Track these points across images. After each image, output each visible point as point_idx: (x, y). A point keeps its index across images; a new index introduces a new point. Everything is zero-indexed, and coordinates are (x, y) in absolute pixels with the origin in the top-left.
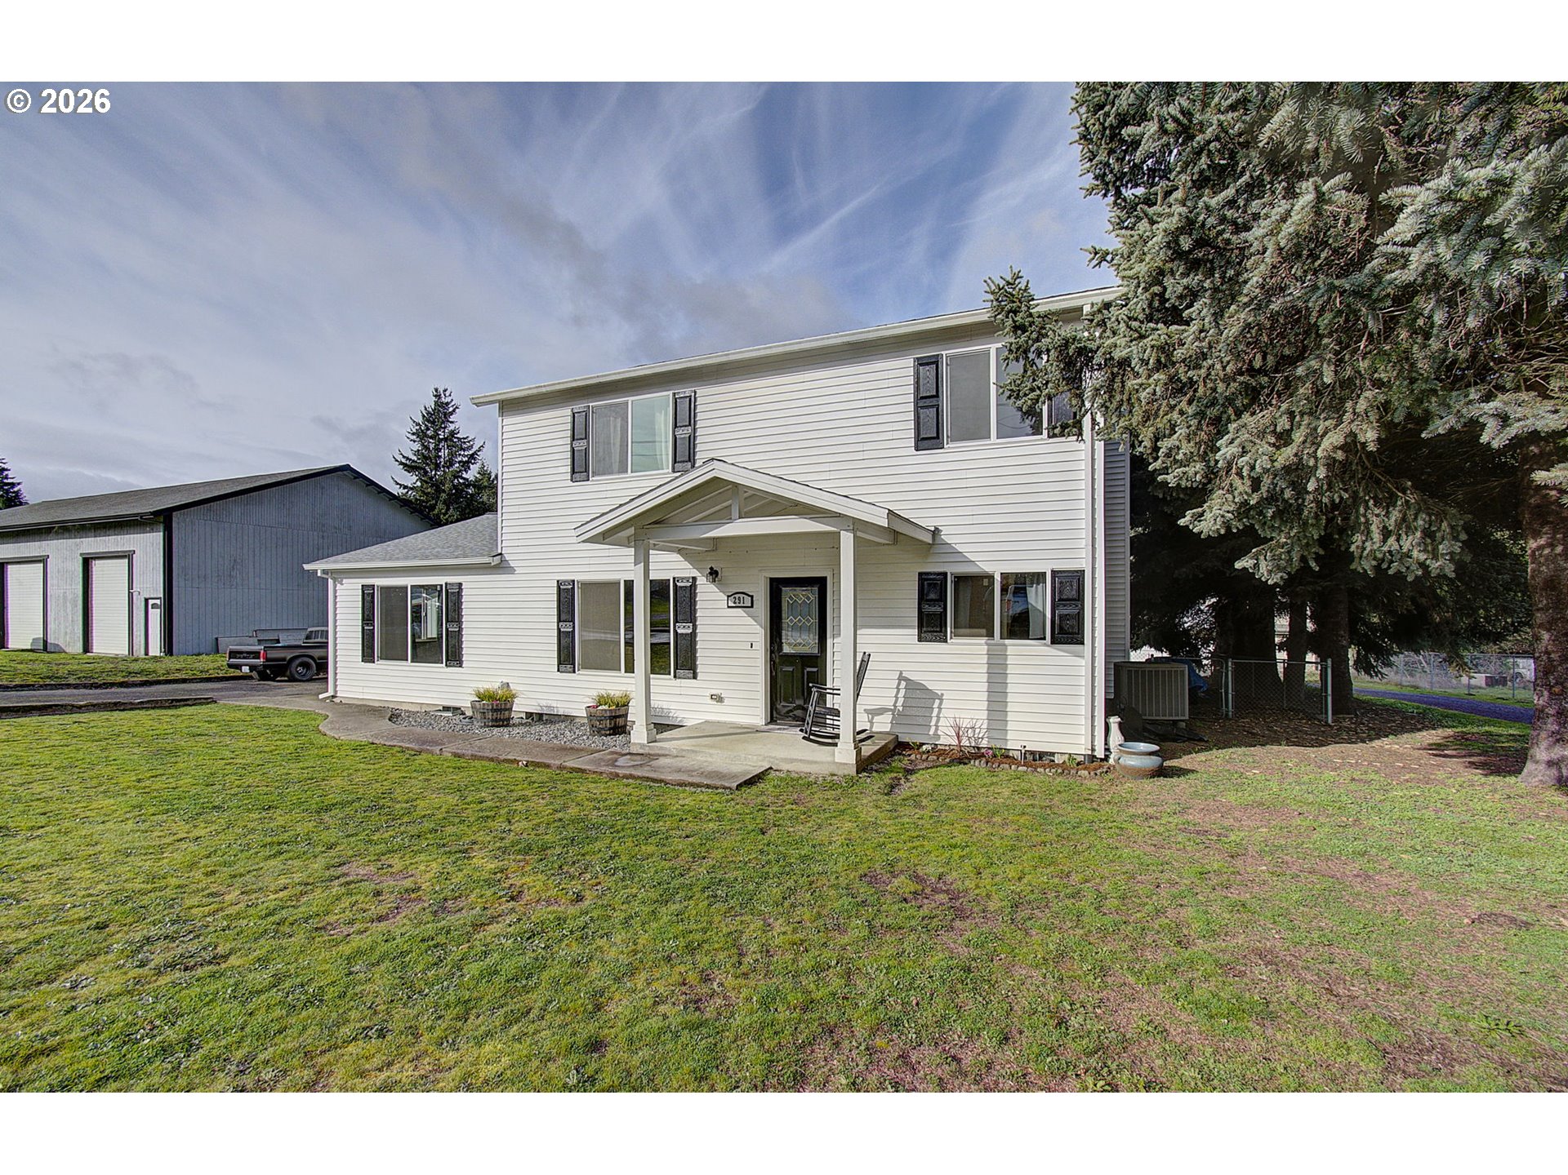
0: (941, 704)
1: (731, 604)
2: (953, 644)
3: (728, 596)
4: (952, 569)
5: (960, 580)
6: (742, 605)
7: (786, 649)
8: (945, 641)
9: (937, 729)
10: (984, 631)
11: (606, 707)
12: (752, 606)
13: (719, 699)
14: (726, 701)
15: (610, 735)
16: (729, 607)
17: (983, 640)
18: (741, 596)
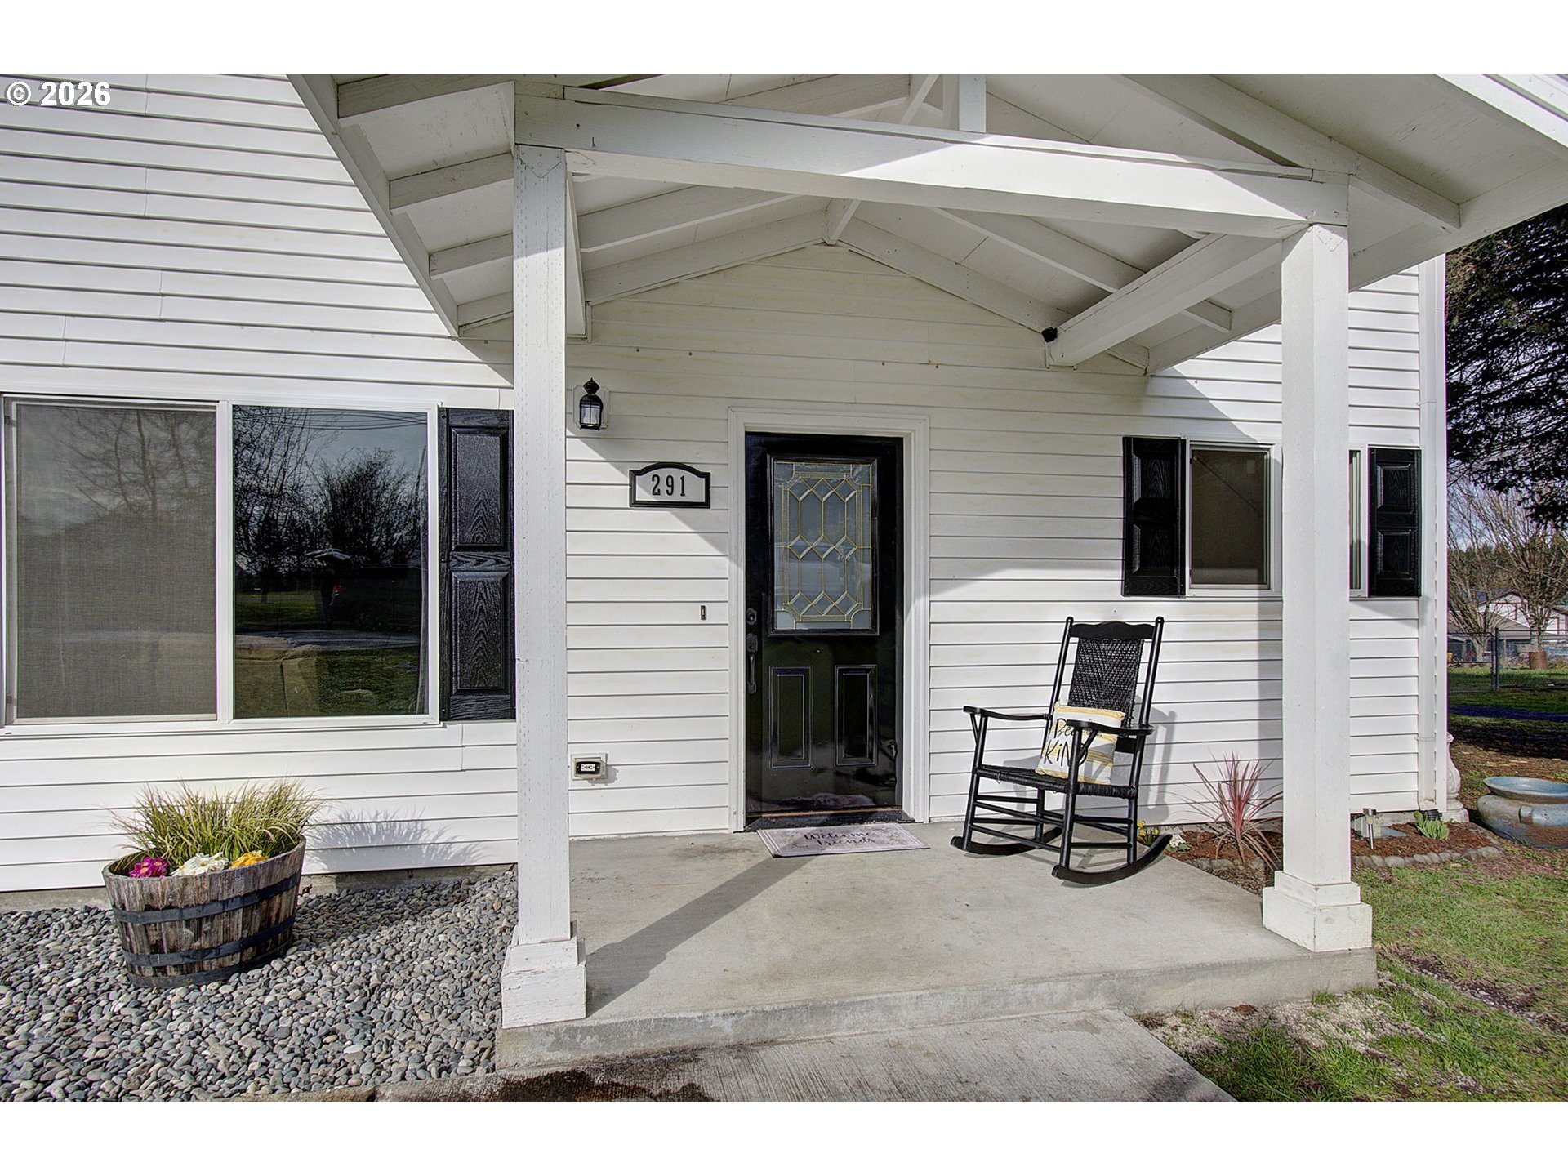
0: (1170, 734)
1: (643, 495)
2: (1196, 600)
3: (634, 474)
4: (1194, 434)
5: (1207, 457)
6: (677, 497)
7: (785, 621)
8: (1183, 593)
9: (1162, 793)
10: (1254, 573)
11: (216, 862)
12: (706, 505)
13: (593, 770)
14: (622, 777)
15: (244, 967)
16: (635, 503)
17: (1252, 591)
18: (677, 473)
